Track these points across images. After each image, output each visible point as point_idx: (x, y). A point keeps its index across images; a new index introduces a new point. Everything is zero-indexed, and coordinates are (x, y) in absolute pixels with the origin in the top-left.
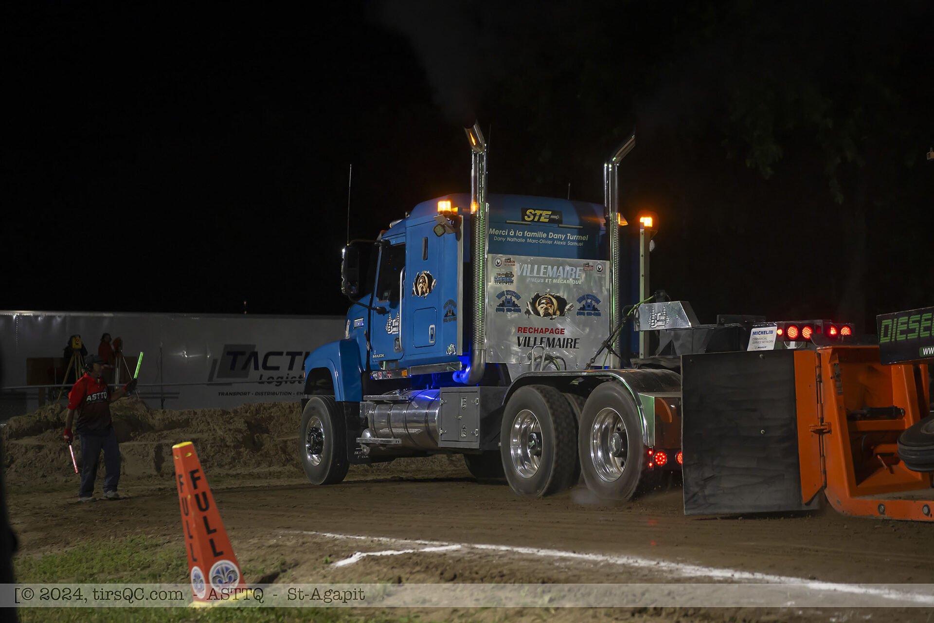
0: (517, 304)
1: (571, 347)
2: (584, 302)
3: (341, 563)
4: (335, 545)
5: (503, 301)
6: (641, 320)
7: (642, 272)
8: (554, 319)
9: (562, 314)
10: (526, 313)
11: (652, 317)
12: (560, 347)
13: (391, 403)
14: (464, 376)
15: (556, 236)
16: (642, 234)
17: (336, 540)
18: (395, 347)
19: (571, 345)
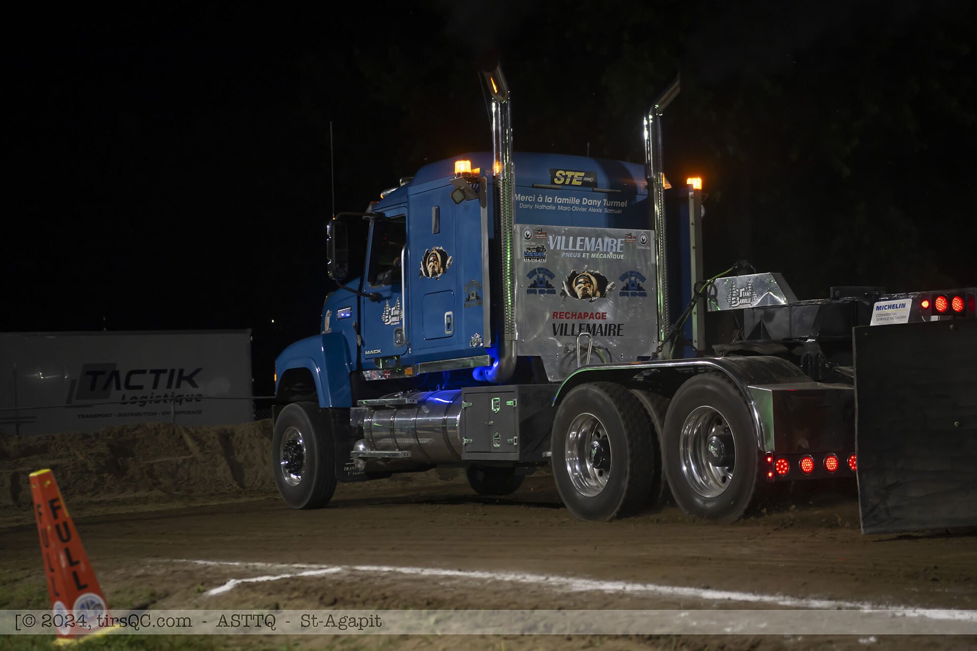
0: (551, 285)
1: (614, 335)
2: (627, 281)
3: (215, 591)
4: (208, 573)
5: (535, 281)
6: (718, 298)
7: (693, 243)
8: (594, 301)
9: (603, 295)
10: (561, 294)
11: (732, 293)
12: (602, 335)
13: (394, 409)
14: (490, 373)
15: (591, 202)
16: (692, 198)
17: (209, 566)
18: (396, 340)
19: (614, 332)
